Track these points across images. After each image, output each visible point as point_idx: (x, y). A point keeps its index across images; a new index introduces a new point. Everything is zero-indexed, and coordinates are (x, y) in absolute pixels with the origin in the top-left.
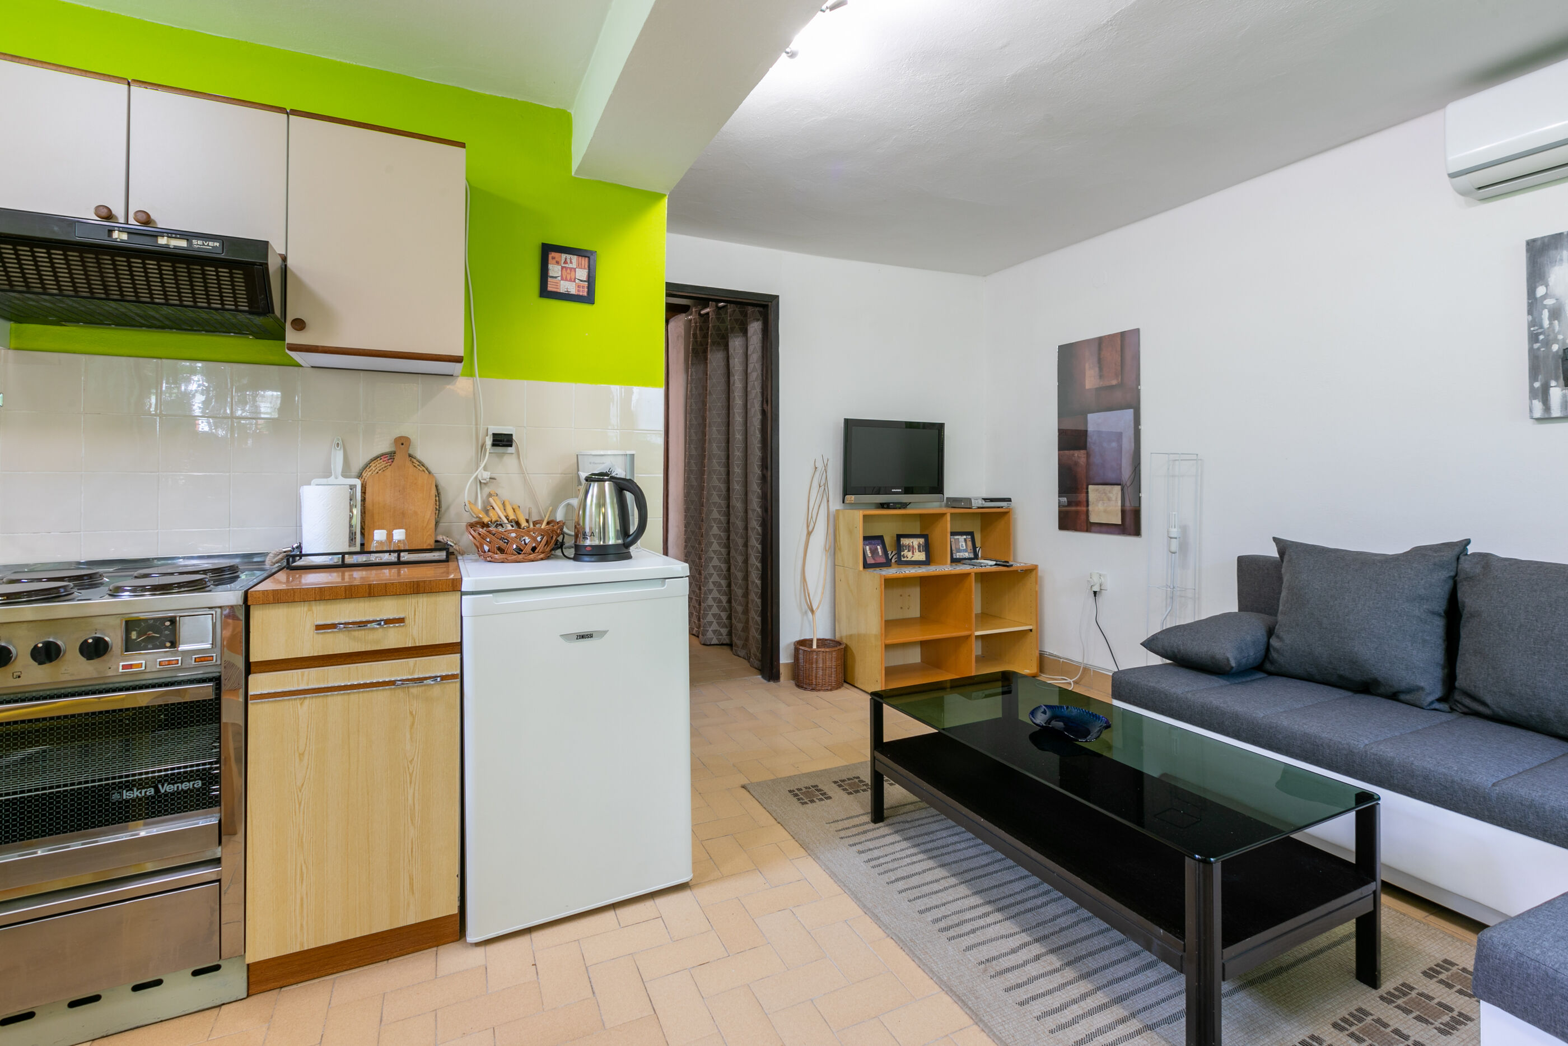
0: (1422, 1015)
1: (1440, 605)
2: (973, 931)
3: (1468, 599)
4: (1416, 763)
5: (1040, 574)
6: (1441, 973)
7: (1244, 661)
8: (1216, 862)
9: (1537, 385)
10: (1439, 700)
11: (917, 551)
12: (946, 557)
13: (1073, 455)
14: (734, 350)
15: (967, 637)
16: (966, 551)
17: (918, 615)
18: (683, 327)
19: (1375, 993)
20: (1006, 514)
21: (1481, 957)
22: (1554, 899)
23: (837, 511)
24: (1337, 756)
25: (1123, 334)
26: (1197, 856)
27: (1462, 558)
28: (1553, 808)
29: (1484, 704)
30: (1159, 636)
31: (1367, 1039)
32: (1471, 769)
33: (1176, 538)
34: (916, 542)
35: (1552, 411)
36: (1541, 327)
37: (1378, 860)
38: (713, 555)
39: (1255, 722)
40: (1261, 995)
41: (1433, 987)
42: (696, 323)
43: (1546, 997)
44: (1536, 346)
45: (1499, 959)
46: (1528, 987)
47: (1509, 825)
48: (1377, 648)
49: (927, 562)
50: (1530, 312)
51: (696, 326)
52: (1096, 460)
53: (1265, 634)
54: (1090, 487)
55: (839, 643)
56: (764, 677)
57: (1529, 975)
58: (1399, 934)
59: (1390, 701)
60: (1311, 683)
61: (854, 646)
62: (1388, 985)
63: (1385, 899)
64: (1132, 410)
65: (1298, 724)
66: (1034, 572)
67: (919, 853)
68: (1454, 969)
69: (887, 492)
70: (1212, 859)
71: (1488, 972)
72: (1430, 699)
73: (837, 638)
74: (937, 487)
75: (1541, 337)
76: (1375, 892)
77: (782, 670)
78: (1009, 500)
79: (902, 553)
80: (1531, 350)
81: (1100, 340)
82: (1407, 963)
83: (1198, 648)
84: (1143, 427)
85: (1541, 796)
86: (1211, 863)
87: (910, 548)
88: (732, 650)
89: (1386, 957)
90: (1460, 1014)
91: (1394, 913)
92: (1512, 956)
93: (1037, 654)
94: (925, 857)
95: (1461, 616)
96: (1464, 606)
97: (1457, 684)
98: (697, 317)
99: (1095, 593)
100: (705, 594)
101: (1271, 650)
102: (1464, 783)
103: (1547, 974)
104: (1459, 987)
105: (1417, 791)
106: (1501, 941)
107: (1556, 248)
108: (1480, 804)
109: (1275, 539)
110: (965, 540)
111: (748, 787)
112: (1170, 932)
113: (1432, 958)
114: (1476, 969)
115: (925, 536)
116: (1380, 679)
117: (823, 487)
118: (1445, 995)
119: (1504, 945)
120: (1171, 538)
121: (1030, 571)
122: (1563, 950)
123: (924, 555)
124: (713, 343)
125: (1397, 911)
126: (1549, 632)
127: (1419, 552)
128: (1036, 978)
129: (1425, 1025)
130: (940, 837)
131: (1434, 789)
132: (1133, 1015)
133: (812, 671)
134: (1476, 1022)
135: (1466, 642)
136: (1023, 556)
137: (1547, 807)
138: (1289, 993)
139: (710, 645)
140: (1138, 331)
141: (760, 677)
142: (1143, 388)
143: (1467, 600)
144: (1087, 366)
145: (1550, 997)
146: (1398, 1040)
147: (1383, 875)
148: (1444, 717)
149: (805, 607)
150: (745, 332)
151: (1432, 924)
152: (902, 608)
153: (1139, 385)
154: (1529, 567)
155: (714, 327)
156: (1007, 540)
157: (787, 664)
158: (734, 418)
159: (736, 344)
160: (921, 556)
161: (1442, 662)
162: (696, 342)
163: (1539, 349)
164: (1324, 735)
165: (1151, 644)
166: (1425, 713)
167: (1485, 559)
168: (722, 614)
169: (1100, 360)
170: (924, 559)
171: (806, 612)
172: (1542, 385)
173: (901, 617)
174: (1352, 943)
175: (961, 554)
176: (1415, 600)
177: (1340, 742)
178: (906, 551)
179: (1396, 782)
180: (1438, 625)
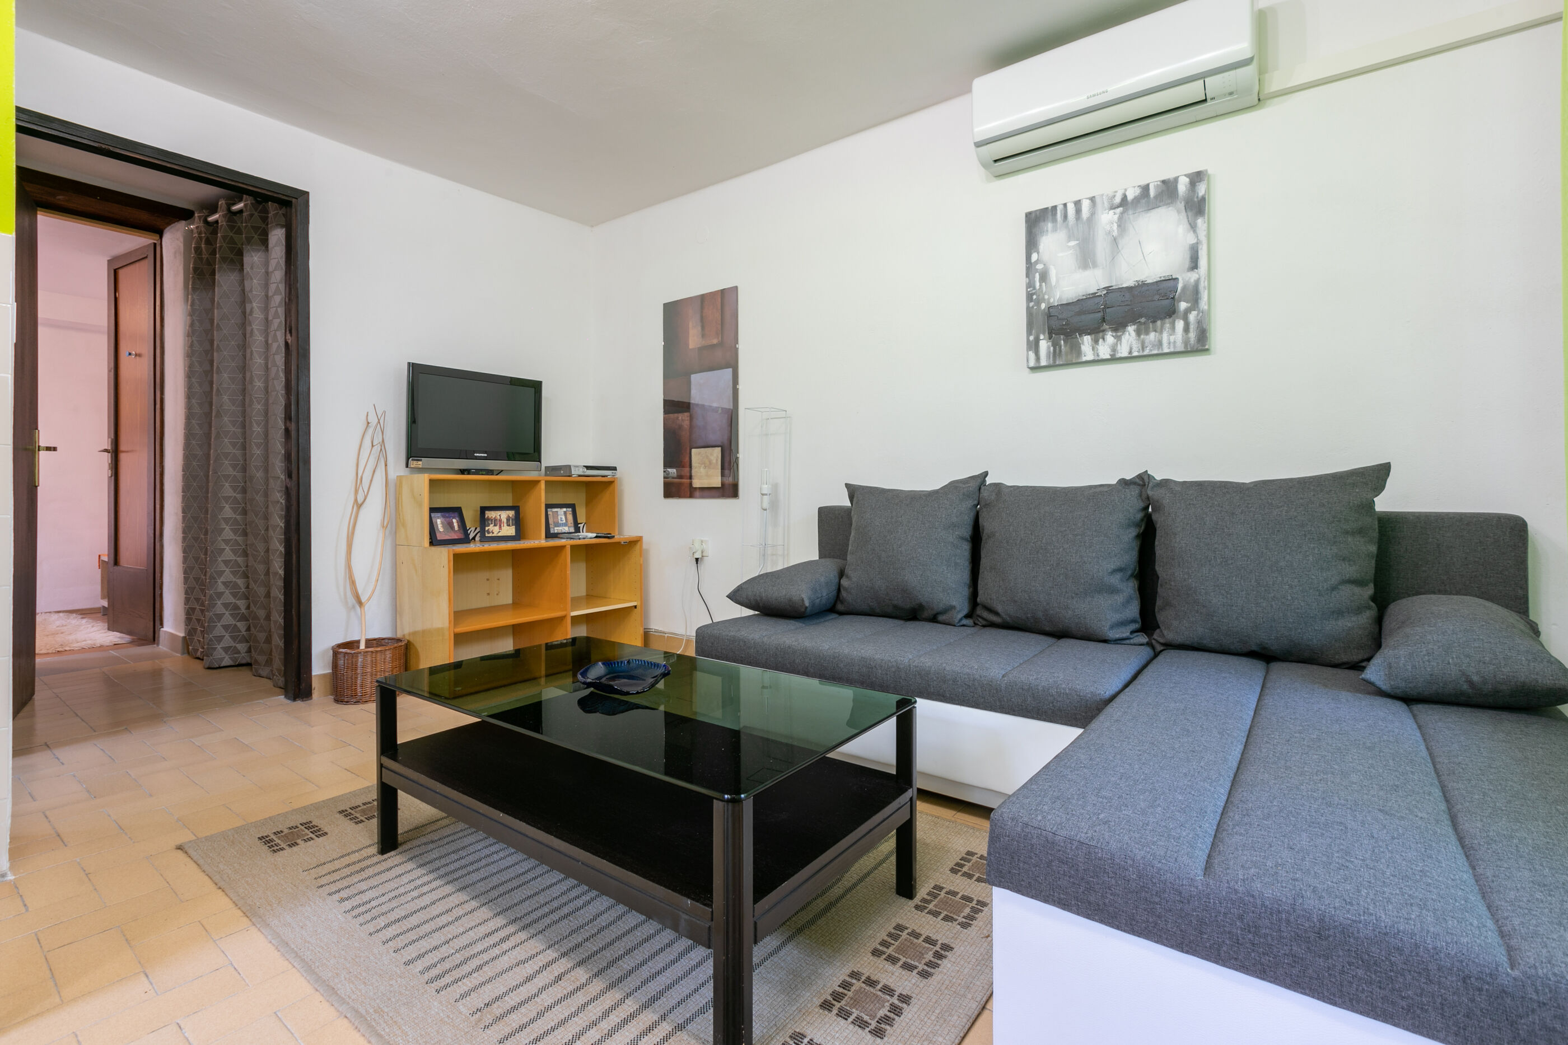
0: (948, 914)
1: (967, 532)
2: (480, 968)
3: (988, 525)
4: (947, 669)
5: (644, 546)
6: (965, 865)
7: (818, 601)
8: (746, 798)
9: (1032, 338)
10: (967, 616)
11: (505, 525)
12: (540, 531)
13: (677, 418)
14: (252, 268)
15: (562, 618)
16: (565, 525)
17: (510, 601)
18: (182, 239)
19: (912, 903)
20: (611, 483)
21: (993, 839)
22: (1049, 763)
23: (400, 478)
24: (887, 674)
25: (723, 292)
26: (726, 796)
27: (983, 488)
28: (1044, 687)
29: (997, 614)
30: (743, 586)
31: (901, 957)
32: (987, 665)
33: (766, 495)
34: (504, 515)
35: (1041, 361)
36: (1034, 288)
37: (914, 768)
38: (223, 546)
39: (821, 655)
40: (808, 942)
41: (958, 881)
42: (200, 233)
43: (1046, 865)
44: (1031, 304)
45: (1009, 836)
46: (1032, 859)
47: (1014, 711)
48: (922, 575)
49: (519, 536)
50: (1027, 276)
51: (201, 238)
52: (699, 422)
53: (837, 575)
54: (693, 450)
55: (399, 640)
56: (287, 697)
57: (1032, 845)
58: (934, 837)
59: (931, 624)
60: (872, 617)
61: (418, 643)
62: (922, 892)
63: (921, 806)
64: (731, 369)
65: (857, 650)
66: (638, 546)
67: (435, 879)
68: (974, 859)
69: (468, 455)
70: (743, 796)
71: (999, 854)
72: (960, 615)
73: (399, 635)
74: (533, 452)
75: (1035, 297)
76: (911, 799)
77: (315, 684)
78: (615, 469)
79: (487, 528)
80: (1028, 308)
81: (703, 297)
82: (939, 864)
83: (778, 594)
84: (741, 387)
85: (1035, 679)
86: (740, 801)
87: (497, 522)
88: (251, 670)
89: (922, 863)
90: (979, 902)
91: (930, 818)
92: (1019, 829)
93: (641, 631)
94: (443, 883)
95: (981, 540)
96: (983, 530)
97: (978, 600)
98: (201, 224)
99: (697, 560)
100: (211, 598)
101: (842, 590)
102: (983, 679)
103: (1047, 840)
104: (977, 875)
105: (948, 695)
106: (1010, 816)
107: (1044, 221)
108: (993, 696)
109: (847, 485)
110: (565, 513)
111: (186, 848)
112: (697, 901)
113: (958, 853)
114: (989, 853)
115: (515, 508)
116: (924, 604)
117: (377, 448)
118: (967, 887)
119: (1013, 819)
120: (763, 495)
121: (634, 543)
122: (1058, 811)
123: (514, 530)
124: (224, 259)
125: (932, 816)
126: (1039, 543)
127: (953, 486)
128: (550, 1008)
129: (950, 924)
130: (472, 851)
131: (960, 690)
132: (663, 1017)
133: (356, 678)
134: (989, 905)
135: (985, 562)
136: (629, 528)
137: (1040, 688)
138: (834, 930)
139: (220, 668)
140: (736, 288)
141: (283, 697)
142: (741, 346)
143: (985, 524)
144: (691, 325)
145: (1049, 864)
146: (928, 948)
147: (919, 783)
148: (969, 631)
149: (351, 600)
150: (264, 242)
151: (959, 821)
152: (488, 594)
153: (737, 343)
154: (1026, 490)
155: (224, 237)
156: (613, 512)
157: (324, 675)
158: (251, 359)
159: (253, 259)
160: (510, 531)
161: (968, 582)
162: (201, 259)
163: (1033, 307)
164: (877, 656)
165: (736, 596)
166: (956, 629)
167: (998, 486)
168: (238, 624)
169: (702, 319)
170: (514, 534)
171: (354, 607)
172: (1035, 338)
173: (488, 605)
174: (893, 859)
175: (560, 528)
176: (950, 527)
177: (890, 661)
178: (491, 525)
179: (932, 690)
180: (966, 548)
